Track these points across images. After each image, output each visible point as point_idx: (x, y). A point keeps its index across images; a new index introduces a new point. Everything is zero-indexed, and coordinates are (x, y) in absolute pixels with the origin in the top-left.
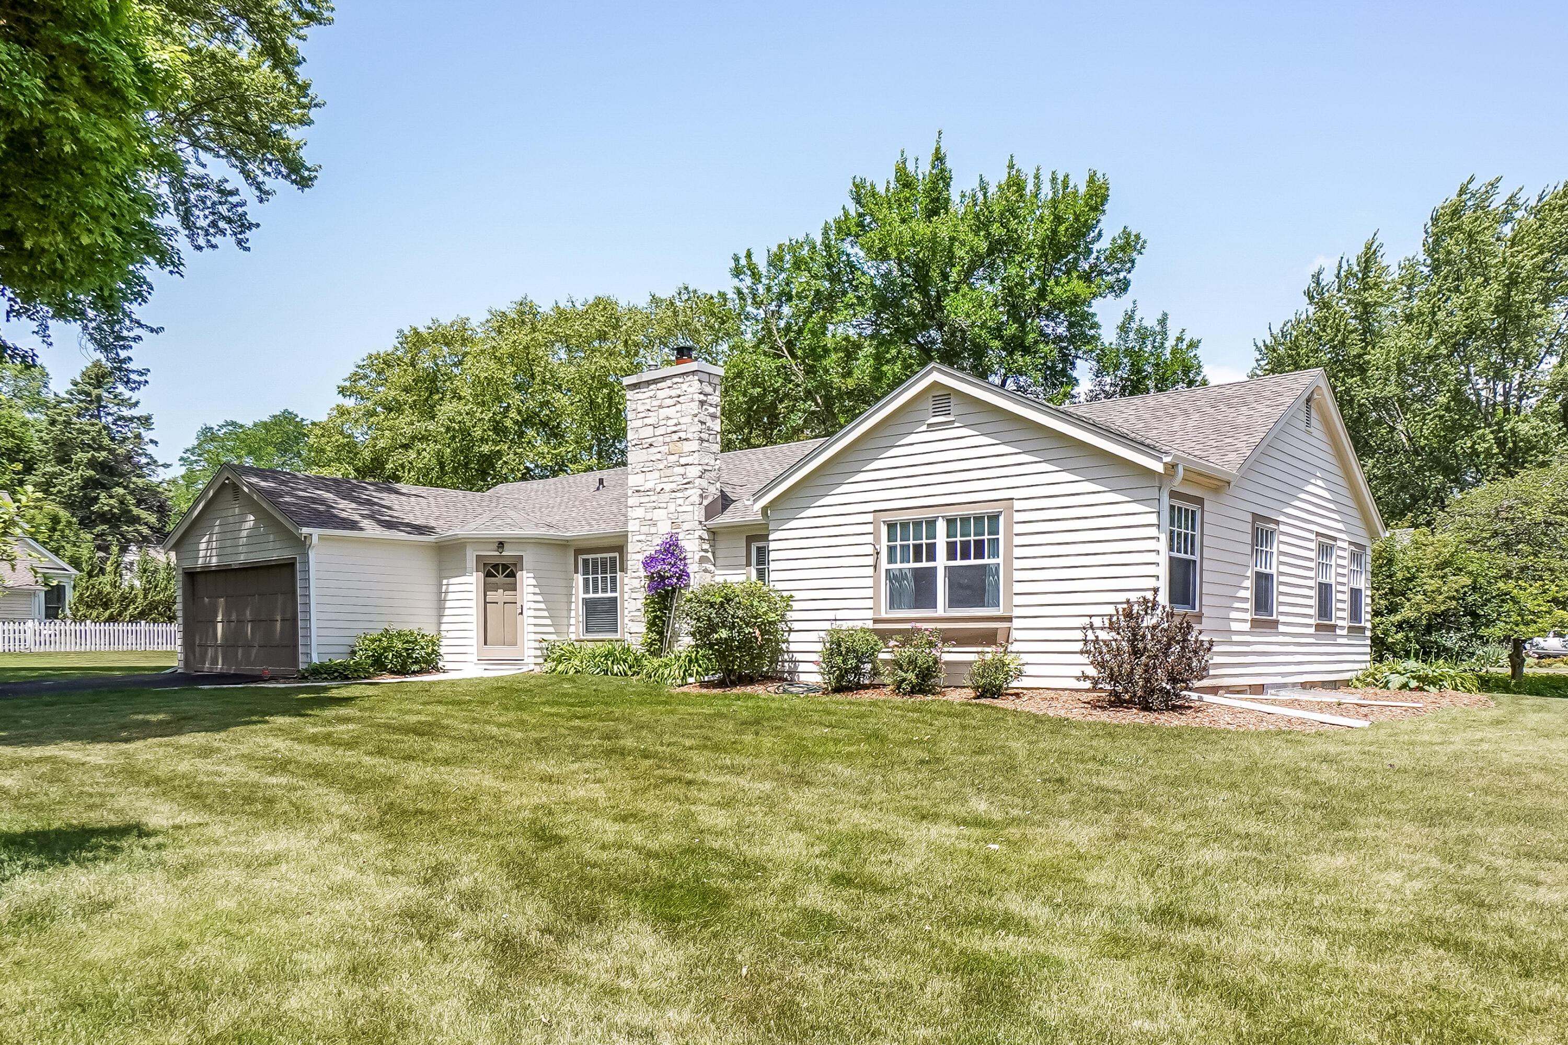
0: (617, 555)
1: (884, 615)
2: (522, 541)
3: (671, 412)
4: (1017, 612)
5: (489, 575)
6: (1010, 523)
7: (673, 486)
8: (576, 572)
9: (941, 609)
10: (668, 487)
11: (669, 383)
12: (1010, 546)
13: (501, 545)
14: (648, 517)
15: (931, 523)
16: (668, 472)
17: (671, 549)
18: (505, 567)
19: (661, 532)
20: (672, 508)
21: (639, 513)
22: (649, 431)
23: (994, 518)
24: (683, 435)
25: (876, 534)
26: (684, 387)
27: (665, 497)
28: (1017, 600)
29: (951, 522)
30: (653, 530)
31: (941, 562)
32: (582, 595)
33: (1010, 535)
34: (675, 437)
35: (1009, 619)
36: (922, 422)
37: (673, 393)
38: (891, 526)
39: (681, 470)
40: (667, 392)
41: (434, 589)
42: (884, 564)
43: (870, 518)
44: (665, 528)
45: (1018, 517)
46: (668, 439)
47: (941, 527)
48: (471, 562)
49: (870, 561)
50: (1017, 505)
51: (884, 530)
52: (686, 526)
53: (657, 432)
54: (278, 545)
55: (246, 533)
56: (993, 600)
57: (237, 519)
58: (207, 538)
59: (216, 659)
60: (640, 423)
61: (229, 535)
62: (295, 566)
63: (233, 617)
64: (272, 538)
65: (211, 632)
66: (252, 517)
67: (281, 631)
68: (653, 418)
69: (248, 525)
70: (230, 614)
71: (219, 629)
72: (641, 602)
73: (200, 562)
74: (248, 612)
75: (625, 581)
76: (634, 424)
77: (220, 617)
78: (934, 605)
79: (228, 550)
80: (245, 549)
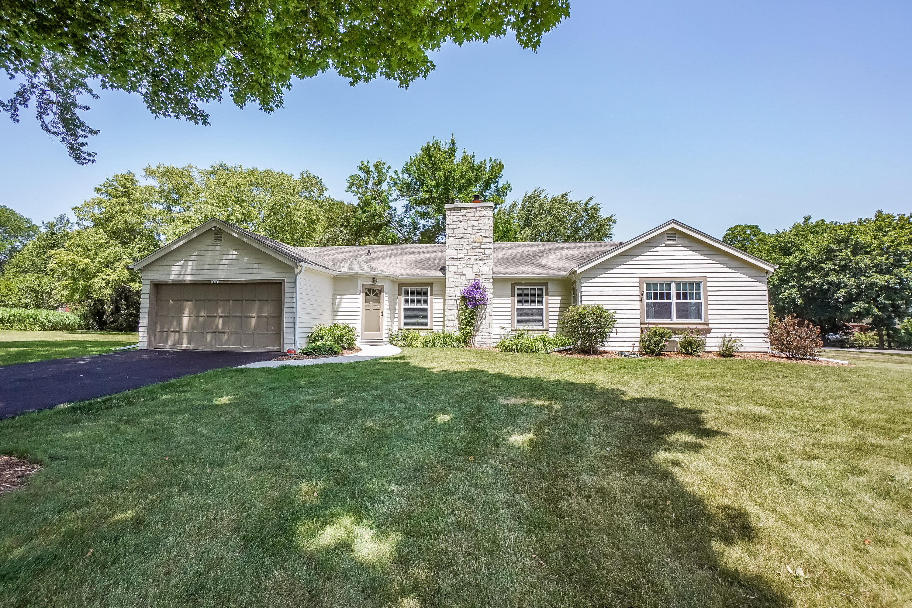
0: (429, 288)
1: (646, 321)
2: (385, 278)
3: (476, 223)
4: (710, 321)
5: (367, 295)
6: (706, 287)
7: (477, 257)
8: (400, 294)
9: (675, 320)
10: (473, 258)
11: (475, 210)
12: (706, 296)
13: (374, 279)
14: (460, 270)
15: (669, 284)
16: (473, 251)
17: (476, 286)
18: (374, 291)
19: (468, 278)
20: (475, 267)
21: (454, 268)
22: (462, 231)
23: (698, 284)
24: (483, 235)
25: (641, 287)
26: (484, 213)
27: (472, 262)
28: (710, 317)
29: (678, 284)
30: (463, 277)
31: (674, 300)
32: (403, 306)
33: (706, 291)
34: (478, 235)
35: (707, 324)
36: (663, 243)
37: (477, 215)
38: (648, 284)
39: (482, 251)
40: (473, 214)
41: (330, 300)
42: (646, 301)
43: (638, 280)
44: (470, 277)
45: (709, 284)
46: (473, 236)
47: (673, 286)
48: (360, 287)
49: (638, 298)
50: (709, 279)
51: (645, 285)
52: (484, 277)
53: (466, 232)
54: (263, 271)
55: (227, 262)
56: (699, 317)
57: (218, 253)
58: (182, 263)
59: (179, 341)
60: (455, 226)
61: (207, 262)
62: (279, 285)
63: (202, 314)
64: (256, 266)
65: (175, 323)
66: (235, 253)
67: (257, 323)
68: (463, 225)
69: (230, 257)
70: (199, 312)
71: (185, 321)
72: (455, 311)
73: (172, 278)
74: (220, 311)
75: (435, 300)
76: (451, 226)
77: (186, 314)
78: (670, 317)
79: (205, 272)
80: (225, 272)
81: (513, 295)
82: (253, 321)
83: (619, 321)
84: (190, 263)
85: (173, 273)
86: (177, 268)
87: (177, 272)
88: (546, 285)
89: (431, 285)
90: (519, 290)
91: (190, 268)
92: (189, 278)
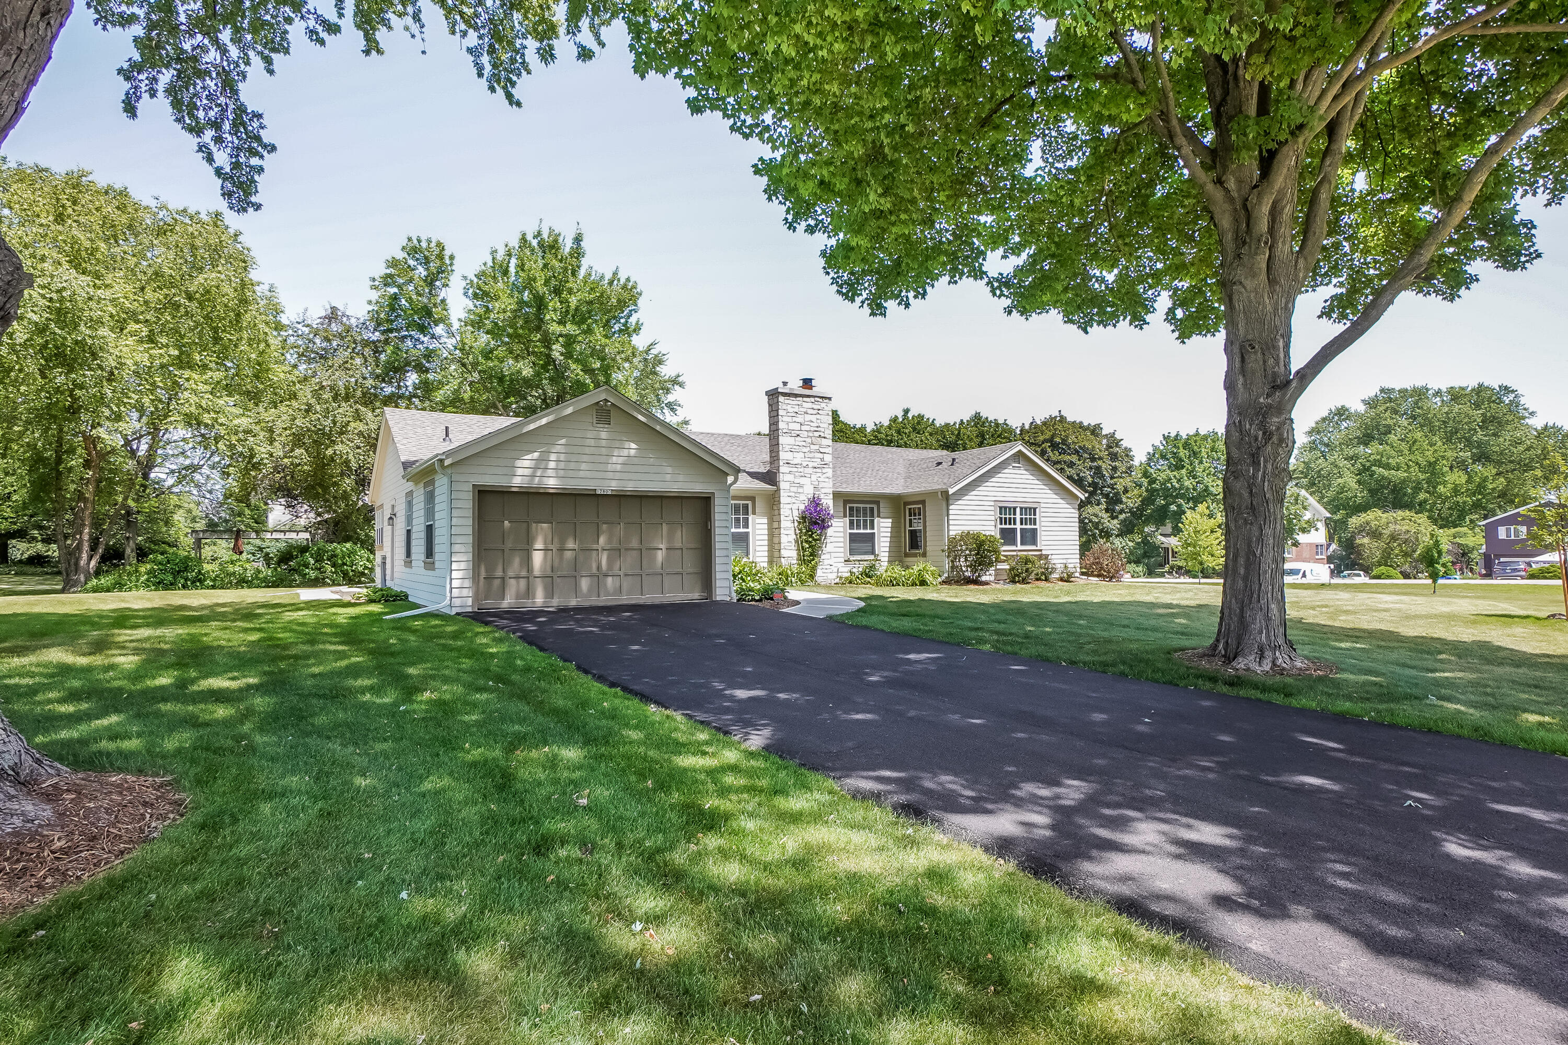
0: (749, 502)
3: (813, 418)
4: (1043, 548)
6: (1040, 512)
7: (815, 465)
9: (1019, 546)
10: (811, 465)
11: (812, 399)
12: (1040, 521)
14: (796, 481)
15: (1015, 509)
16: (812, 455)
17: (815, 502)
19: (806, 492)
20: (814, 478)
21: (789, 478)
22: (797, 426)
23: (1035, 509)
24: (821, 434)
25: (996, 511)
26: (823, 405)
27: (810, 470)
28: (1043, 543)
29: (1021, 509)
30: (800, 490)
31: (1018, 526)
33: (1040, 517)
34: (817, 434)
35: (1041, 551)
36: (1011, 465)
37: (816, 407)
38: (1001, 509)
39: (821, 456)
40: (810, 405)
42: (998, 526)
43: (993, 503)
44: (808, 491)
45: (1042, 510)
46: (811, 435)
47: (1018, 510)
49: (995, 522)
50: (1042, 505)
51: (998, 509)
52: (823, 491)
53: (804, 428)
54: (681, 478)
55: (621, 460)
56: (1034, 542)
57: (604, 443)
58: (536, 455)
59: (529, 593)
60: (789, 419)
61: (585, 458)
62: (710, 500)
63: (570, 544)
64: (669, 470)
65: (516, 561)
66: (633, 446)
67: (667, 558)
68: (800, 419)
69: (625, 453)
70: (563, 541)
71: (538, 558)
72: (793, 537)
73: (518, 481)
74: (602, 540)
75: (758, 521)
76: (785, 419)
77: (539, 545)
78: (1014, 543)
79: (582, 474)
80: (618, 476)
81: (845, 516)
82: (660, 556)
84: (553, 457)
85: (520, 472)
86: (527, 463)
87: (527, 472)
88: (878, 503)
89: (753, 499)
90: (851, 509)
91: (552, 465)
92: (552, 483)
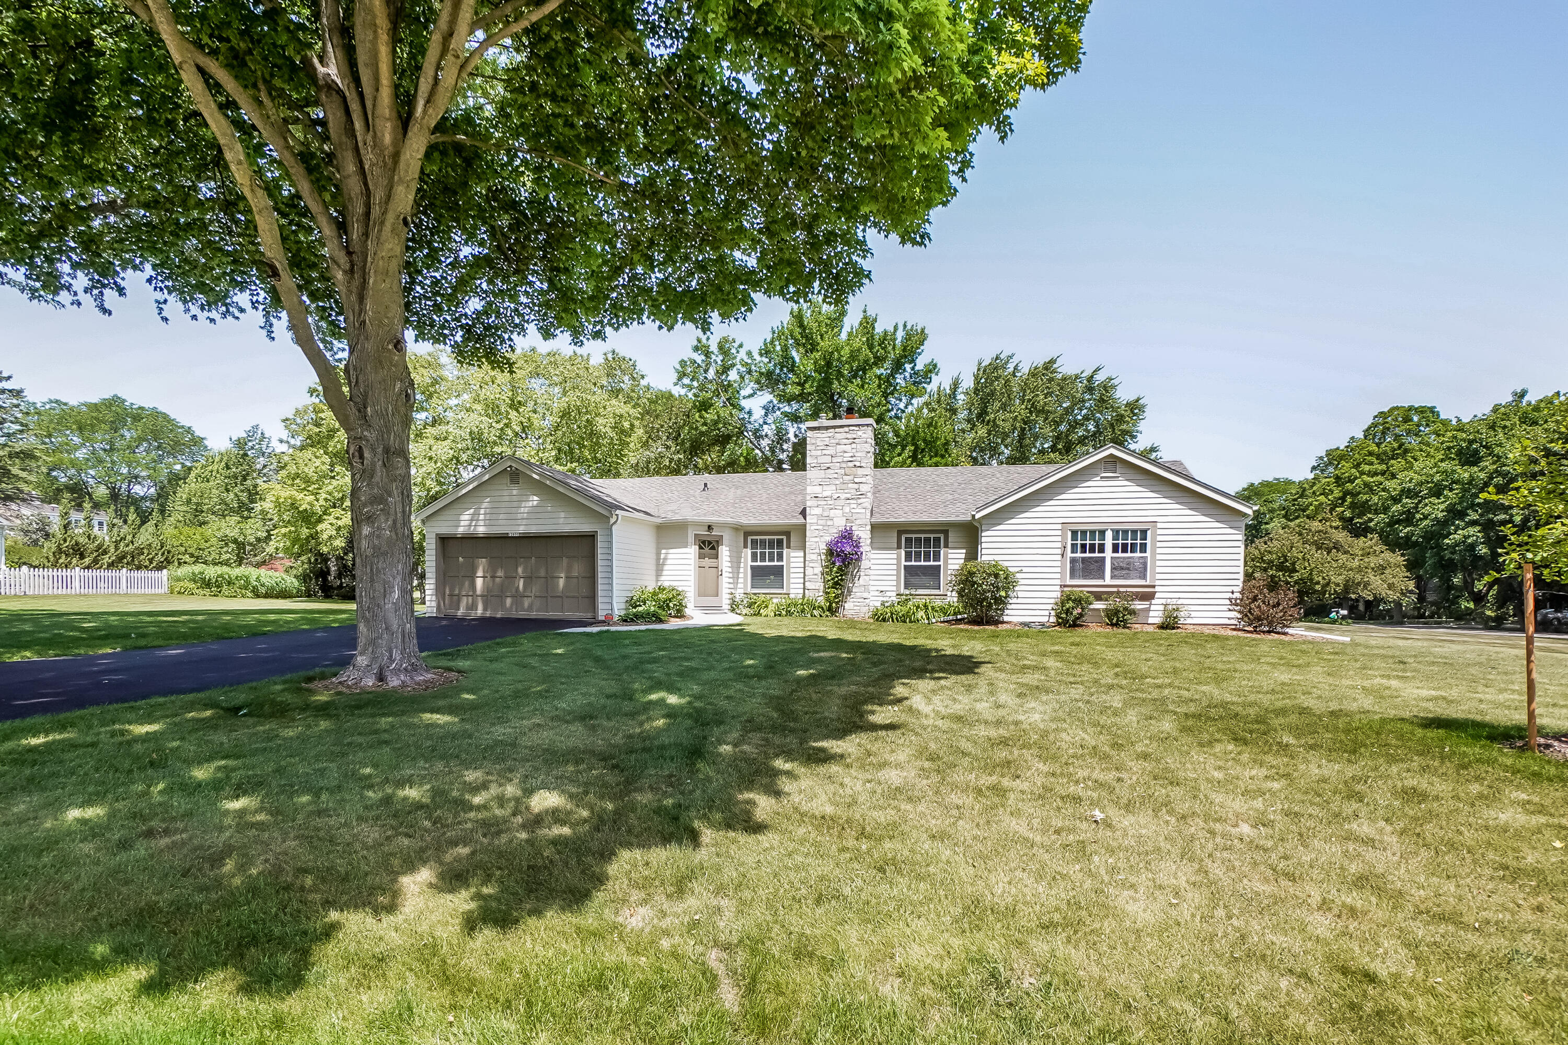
0: (784, 538)
1: (1069, 582)
2: (724, 525)
3: (848, 448)
4: (1159, 583)
5: (701, 548)
6: (1155, 535)
7: (848, 496)
8: (745, 546)
9: (1108, 580)
10: (843, 496)
11: (846, 429)
12: (1154, 548)
13: (710, 528)
14: (826, 514)
15: (1102, 533)
16: (844, 486)
17: (847, 536)
18: (710, 543)
19: (836, 524)
20: (847, 509)
21: (817, 511)
22: (828, 459)
23: (1144, 532)
24: (858, 464)
25: (1063, 536)
26: (860, 433)
27: (842, 502)
28: (1158, 576)
29: (1116, 533)
30: (829, 523)
31: (1108, 554)
32: (750, 563)
33: (1154, 541)
34: (851, 464)
35: (1154, 587)
36: (1096, 475)
37: (849, 436)
38: (1074, 533)
39: (856, 486)
40: (845, 435)
41: (654, 556)
42: (1069, 554)
43: (1059, 527)
44: (840, 523)
45: (1159, 532)
46: (844, 465)
47: (1109, 535)
48: (691, 538)
49: (1059, 551)
50: (1159, 525)
51: (1069, 534)
52: (858, 522)
53: (835, 460)
54: (571, 520)
55: (526, 510)
56: (1144, 577)
57: (515, 498)
58: (472, 511)
59: (473, 606)
60: (819, 453)
61: (503, 510)
62: (591, 537)
63: (499, 574)
64: (562, 515)
65: (465, 585)
66: (536, 498)
67: (565, 586)
68: (831, 451)
69: (530, 504)
70: (495, 571)
71: (479, 583)
72: (819, 570)
73: (461, 530)
74: (520, 570)
75: (792, 554)
76: (814, 453)
77: (480, 574)
78: (1103, 578)
79: (501, 522)
80: (524, 522)
81: (899, 547)
82: (561, 583)
83: (1022, 582)
84: (482, 511)
85: (462, 523)
86: (467, 517)
87: (467, 523)
88: (946, 533)
89: (788, 534)
90: (908, 541)
91: (482, 517)
92: (481, 530)
